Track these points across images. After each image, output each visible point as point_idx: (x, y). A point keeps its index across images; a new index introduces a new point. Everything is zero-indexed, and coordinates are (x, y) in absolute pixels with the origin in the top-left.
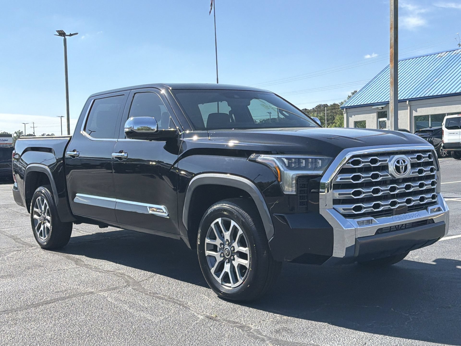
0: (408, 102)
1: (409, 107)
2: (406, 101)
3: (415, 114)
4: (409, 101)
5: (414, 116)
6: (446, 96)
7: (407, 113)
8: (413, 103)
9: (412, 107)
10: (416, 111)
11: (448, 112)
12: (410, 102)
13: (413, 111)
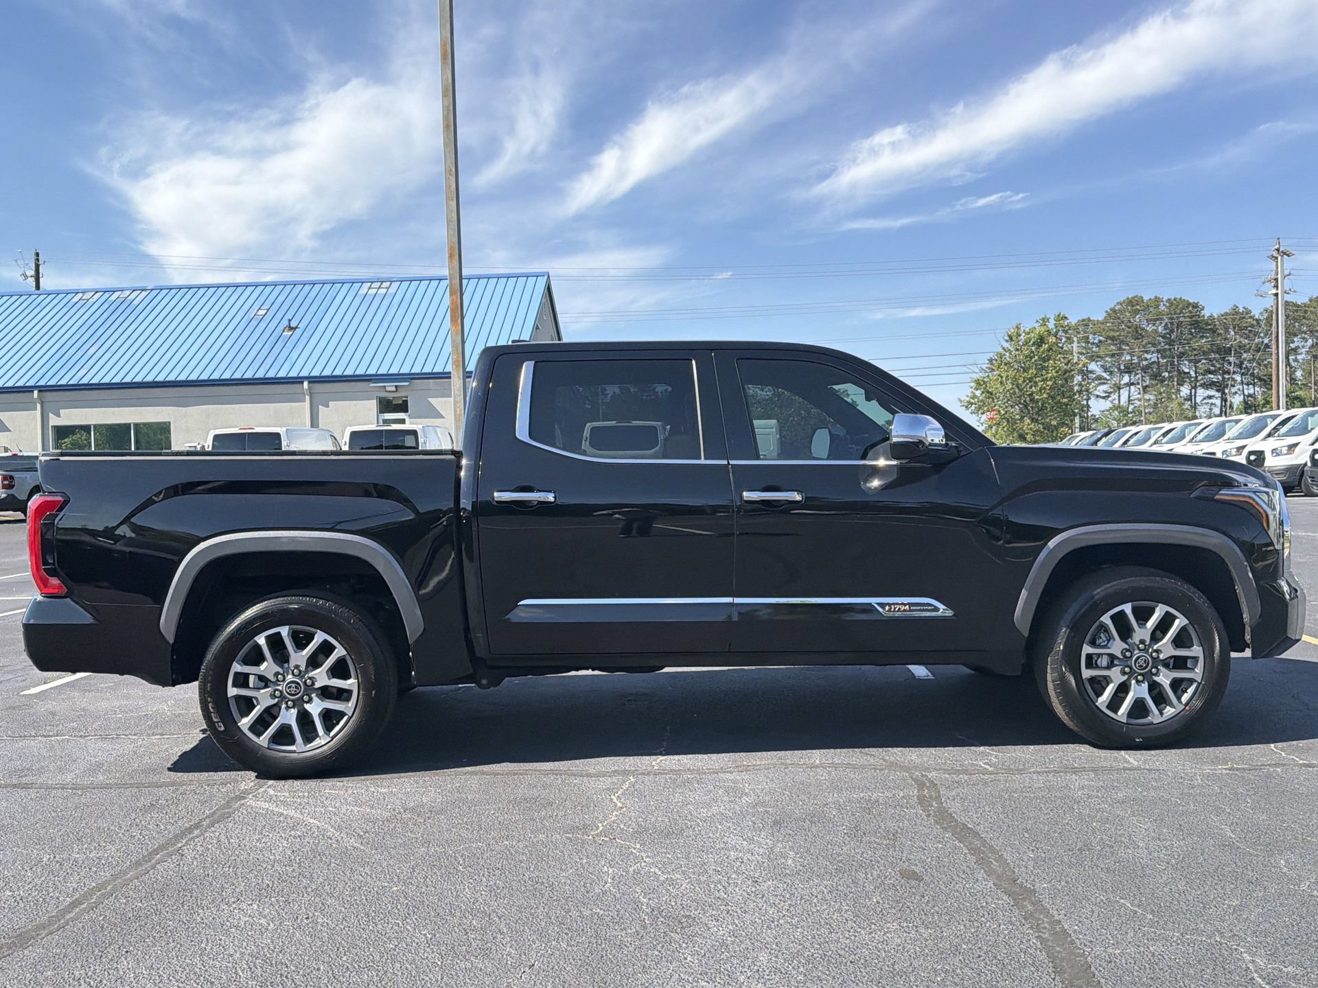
0: (36, 392)
1: (39, 406)
2: (33, 391)
3: (54, 421)
4: (40, 391)
5: (52, 426)
6: (154, 385)
7: (34, 418)
8: (49, 396)
9: (46, 405)
10: (59, 416)
11: (136, 422)
12: (41, 393)
13: (50, 414)
